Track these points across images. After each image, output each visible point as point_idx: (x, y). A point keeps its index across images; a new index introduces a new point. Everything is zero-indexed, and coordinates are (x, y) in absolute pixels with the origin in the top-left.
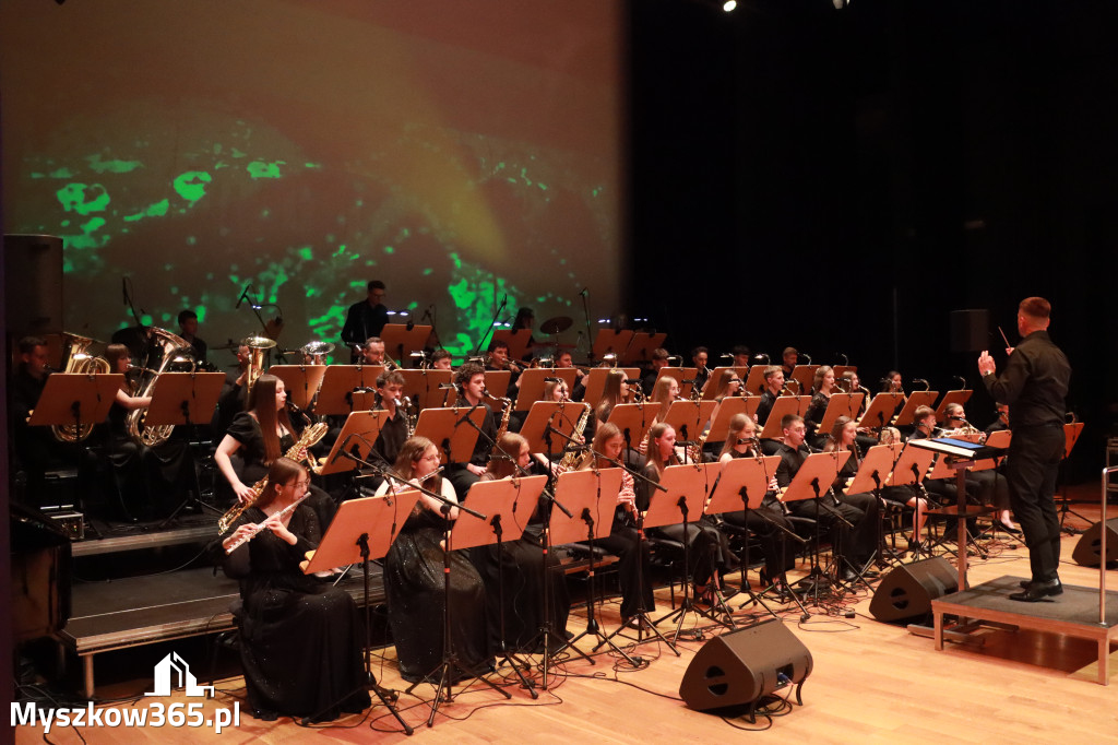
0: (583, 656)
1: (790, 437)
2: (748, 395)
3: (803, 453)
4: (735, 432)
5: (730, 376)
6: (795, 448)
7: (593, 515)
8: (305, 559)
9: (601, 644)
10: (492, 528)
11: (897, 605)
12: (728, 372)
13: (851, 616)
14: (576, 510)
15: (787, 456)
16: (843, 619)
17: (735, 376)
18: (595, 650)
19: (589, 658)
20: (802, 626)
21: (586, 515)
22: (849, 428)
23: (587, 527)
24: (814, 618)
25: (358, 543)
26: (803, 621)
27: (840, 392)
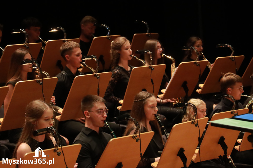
1: (91, 120)
2: (43, 76)
3: (105, 134)
4: (31, 120)
5: (22, 56)
6: (97, 130)
12: (19, 51)
15: (88, 140)
17: (28, 56)
22: (151, 104)
27: (141, 64)
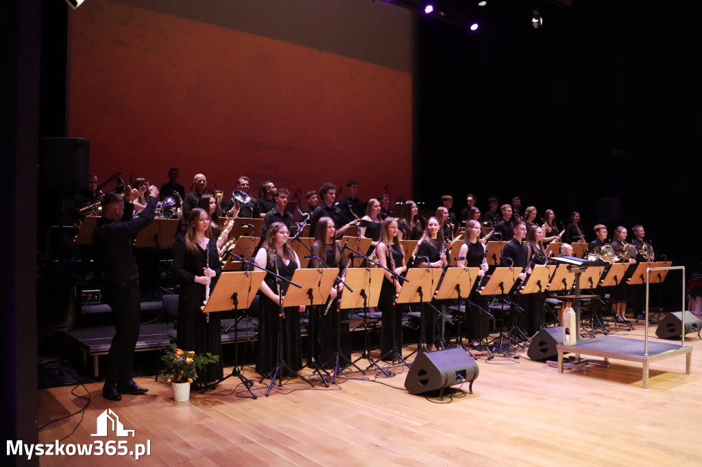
0: (360, 370)
7: (367, 293)
8: (203, 305)
9: (371, 366)
10: (308, 296)
11: (541, 350)
13: (517, 358)
14: (357, 290)
16: (513, 359)
18: (367, 368)
19: (363, 372)
20: (489, 362)
21: (363, 293)
23: (363, 299)
24: (495, 358)
25: (232, 298)
26: (489, 359)
